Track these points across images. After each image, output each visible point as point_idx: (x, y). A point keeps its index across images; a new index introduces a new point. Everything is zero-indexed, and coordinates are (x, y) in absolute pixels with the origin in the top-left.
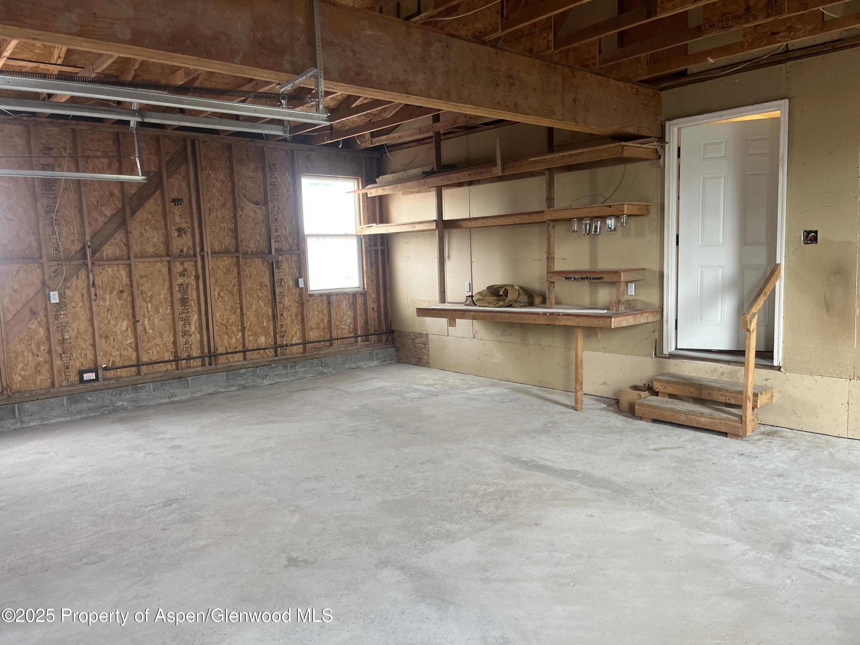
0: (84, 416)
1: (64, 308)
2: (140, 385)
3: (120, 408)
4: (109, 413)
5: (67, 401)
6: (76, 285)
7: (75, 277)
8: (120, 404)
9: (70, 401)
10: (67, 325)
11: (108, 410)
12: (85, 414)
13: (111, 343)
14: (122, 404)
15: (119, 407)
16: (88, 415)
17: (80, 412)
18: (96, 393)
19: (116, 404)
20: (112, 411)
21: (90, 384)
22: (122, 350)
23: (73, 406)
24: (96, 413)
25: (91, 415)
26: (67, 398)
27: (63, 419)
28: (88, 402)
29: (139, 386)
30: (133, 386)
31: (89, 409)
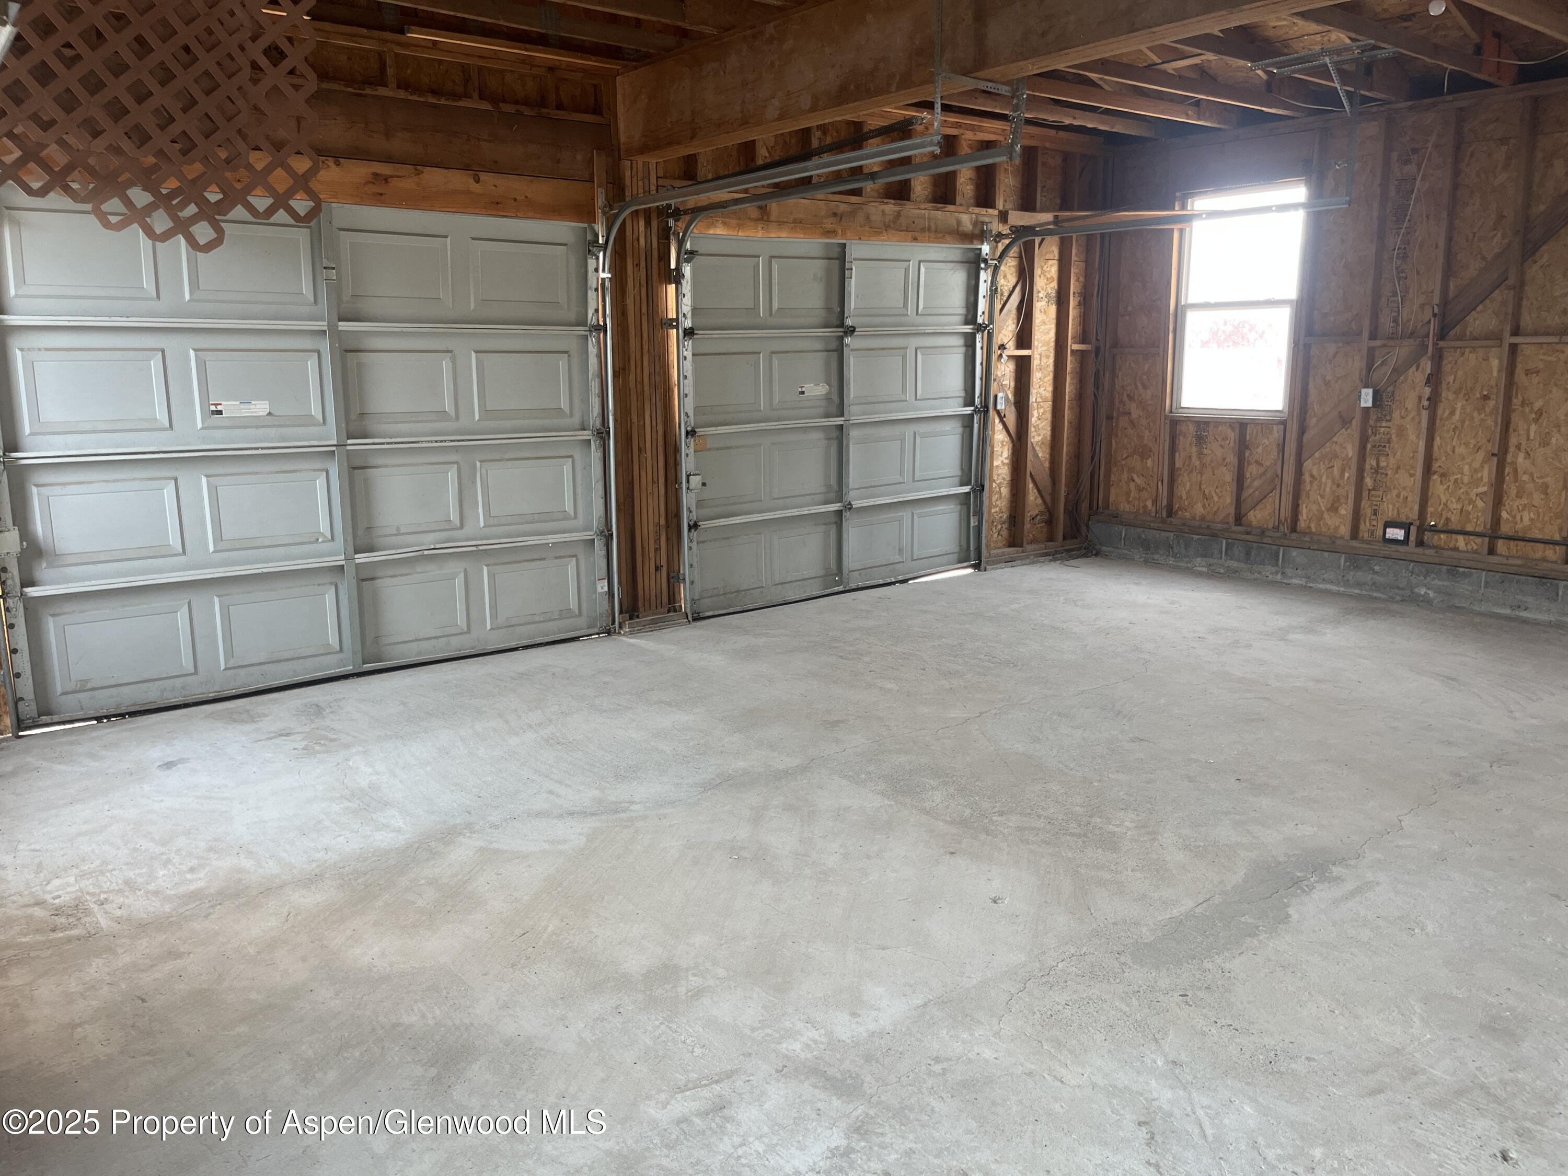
0: (1364, 592)
1: (1388, 418)
2: (1463, 569)
3: (1421, 599)
4: (1401, 601)
5: (1345, 562)
6: (1413, 380)
7: (1414, 367)
8: (1423, 591)
9: (1348, 564)
10: (1387, 445)
11: (1403, 596)
12: (1365, 590)
13: (1449, 486)
14: (1426, 593)
15: (1419, 595)
16: (1371, 593)
17: (1359, 585)
18: (1389, 562)
19: (1416, 590)
20: (1407, 599)
21: (1394, 547)
22: (1466, 502)
23: (1352, 573)
24: (1382, 593)
25: (1375, 594)
26: (1345, 557)
27: (1334, 588)
28: (1375, 572)
29: (1461, 570)
30: (1449, 567)
31: (1374, 584)
